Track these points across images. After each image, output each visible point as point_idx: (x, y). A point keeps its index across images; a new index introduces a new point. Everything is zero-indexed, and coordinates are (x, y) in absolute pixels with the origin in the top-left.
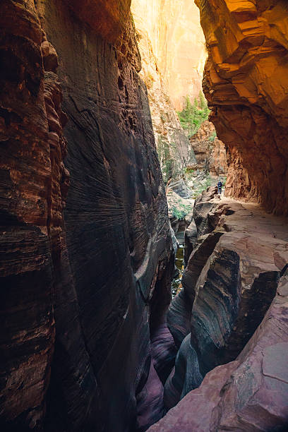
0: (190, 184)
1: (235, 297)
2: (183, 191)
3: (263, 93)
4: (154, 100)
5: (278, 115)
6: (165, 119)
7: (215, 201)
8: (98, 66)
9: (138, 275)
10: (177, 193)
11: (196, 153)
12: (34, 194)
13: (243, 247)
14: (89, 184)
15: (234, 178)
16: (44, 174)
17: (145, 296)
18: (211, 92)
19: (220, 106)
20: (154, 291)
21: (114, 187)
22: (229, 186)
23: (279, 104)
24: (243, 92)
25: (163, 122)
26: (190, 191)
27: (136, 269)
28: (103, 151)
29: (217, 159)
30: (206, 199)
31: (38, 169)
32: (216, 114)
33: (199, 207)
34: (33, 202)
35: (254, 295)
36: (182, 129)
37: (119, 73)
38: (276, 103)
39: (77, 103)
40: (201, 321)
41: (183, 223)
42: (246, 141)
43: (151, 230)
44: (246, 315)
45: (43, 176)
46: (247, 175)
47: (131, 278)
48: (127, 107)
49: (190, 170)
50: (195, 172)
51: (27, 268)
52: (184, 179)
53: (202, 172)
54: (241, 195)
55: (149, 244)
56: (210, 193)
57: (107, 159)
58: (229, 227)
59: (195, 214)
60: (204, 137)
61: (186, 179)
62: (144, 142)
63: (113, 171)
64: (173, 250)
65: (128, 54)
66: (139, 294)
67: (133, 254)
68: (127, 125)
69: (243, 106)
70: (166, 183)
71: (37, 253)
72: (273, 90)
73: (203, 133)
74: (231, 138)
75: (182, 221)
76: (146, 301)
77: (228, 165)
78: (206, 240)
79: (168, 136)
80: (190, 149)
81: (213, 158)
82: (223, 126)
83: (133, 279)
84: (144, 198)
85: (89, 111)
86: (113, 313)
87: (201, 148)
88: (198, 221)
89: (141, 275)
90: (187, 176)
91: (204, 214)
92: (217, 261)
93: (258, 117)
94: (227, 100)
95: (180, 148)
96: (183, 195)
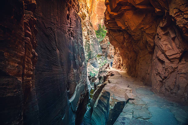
0: (99, 62)
1: (108, 112)
2: (95, 65)
3: (127, 25)
4: (85, 25)
5: (133, 35)
6: (90, 33)
7: (108, 70)
8: (58, 9)
9: (71, 101)
10: (93, 65)
11: (102, 48)
12: (15, 63)
13: (113, 90)
14: (48, 60)
15: (116, 60)
16: (21, 55)
17: (74, 110)
18: (107, 23)
19: (111, 30)
20: (78, 108)
21: (61, 62)
22: (114, 63)
23: (133, 30)
24: (120, 24)
25: (88, 34)
26: (98, 65)
27: (70, 98)
28: (57, 46)
29: (111, 52)
30: (104, 69)
31: (18, 53)
32: (109, 33)
33: (101, 72)
34: (14, 66)
35: (115, 111)
36: (97, 38)
37: (68, 13)
38: (132, 30)
39: (45, 25)
40: (95, 122)
41: (94, 79)
42: (121, 45)
43: (78, 81)
44: (111, 120)
45: (20, 56)
46: (122, 59)
47: (67, 101)
48: (70, 27)
49: (99, 56)
50: (101, 57)
51: (9, 95)
52: (96, 60)
53: (104, 57)
54: (119, 68)
55: (77, 87)
56: (106, 66)
57: (58, 49)
58: (110, 81)
59: (99, 75)
60: (106, 42)
61: (97, 60)
62: (77, 43)
63: (60, 55)
64: (88, 90)
65: (73, 4)
66: (71, 109)
67: (68, 91)
68: (69, 35)
69: (120, 30)
70: (87, 61)
71: (15, 89)
72: (131, 24)
73: (106, 40)
74: (115, 43)
75: (94, 78)
76: (74, 112)
77: (115, 55)
78: (100, 87)
79: (90, 41)
80: (99, 47)
81: (109, 51)
82: (112, 38)
83: (69, 102)
84: (75, 67)
85: (51, 28)
86: (57, 117)
87: (104, 47)
88: (100, 78)
89: (72, 100)
90: (98, 58)
91: (103, 75)
92: (102, 96)
93: (126, 35)
94: (114, 27)
95: (95, 46)
96: (95, 67)
